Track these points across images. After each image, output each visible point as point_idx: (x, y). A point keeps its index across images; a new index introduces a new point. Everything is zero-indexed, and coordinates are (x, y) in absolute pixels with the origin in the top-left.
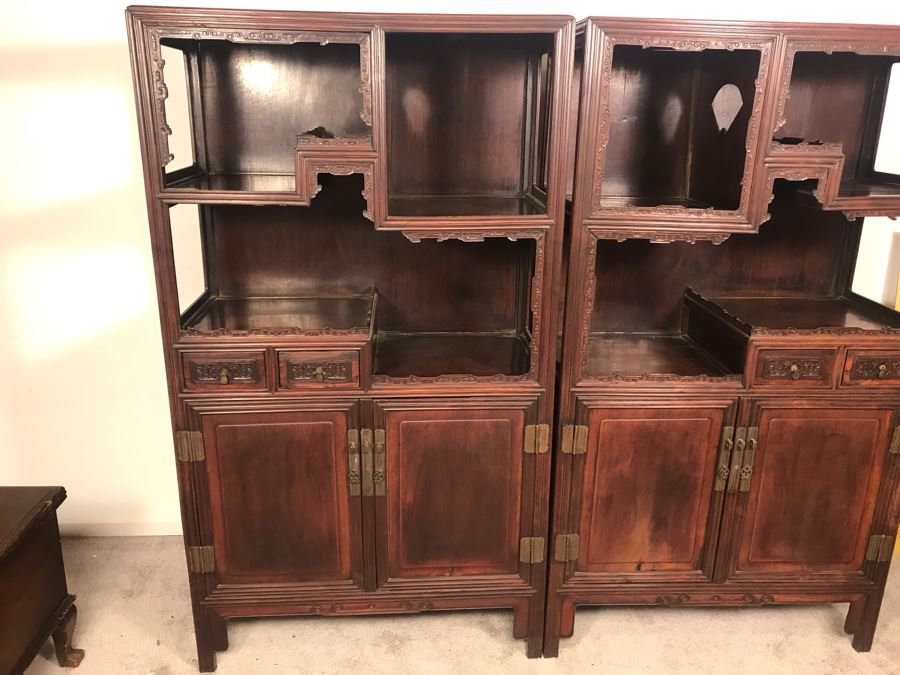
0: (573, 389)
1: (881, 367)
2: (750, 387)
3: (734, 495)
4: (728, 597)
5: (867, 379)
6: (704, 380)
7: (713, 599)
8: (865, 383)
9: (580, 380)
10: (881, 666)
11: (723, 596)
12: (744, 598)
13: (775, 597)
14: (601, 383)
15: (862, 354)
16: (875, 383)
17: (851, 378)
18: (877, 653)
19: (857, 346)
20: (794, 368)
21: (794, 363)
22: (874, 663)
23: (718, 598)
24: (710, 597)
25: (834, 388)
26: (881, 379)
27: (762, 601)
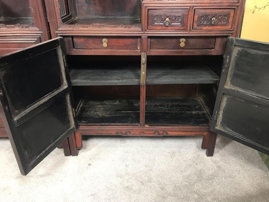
0: (56, 32)
1: (213, 19)
2: (145, 31)
3: (144, 86)
4: (148, 132)
5: (205, 25)
6: (122, 27)
7: (141, 133)
8: (205, 28)
9: (60, 27)
10: (215, 163)
11: (145, 132)
12: (154, 133)
13: (168, 132)
14: (70, 29)
15: (203, 11)
16: (211, 28)
17: (197, 25)
18: (216, 157)
19: (199, 6)
20: (167, 19)
21: (167, 17)
22: (213, 161)
23: (143, 133)
24: (140, 132)
25: (189, 31)
26: (213, 25)
27: (163, 134)
